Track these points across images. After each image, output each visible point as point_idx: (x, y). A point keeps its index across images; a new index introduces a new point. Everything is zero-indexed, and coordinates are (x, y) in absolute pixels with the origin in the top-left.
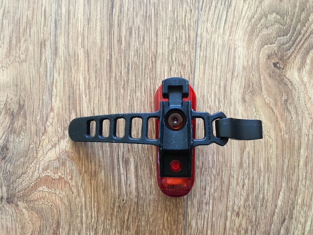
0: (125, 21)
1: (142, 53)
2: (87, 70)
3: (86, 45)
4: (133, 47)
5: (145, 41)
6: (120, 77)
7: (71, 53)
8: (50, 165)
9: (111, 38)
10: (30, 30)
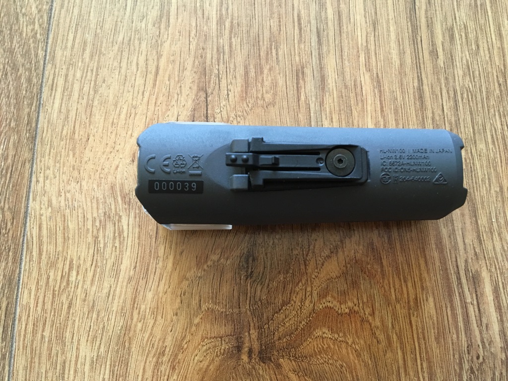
0: (439, 17)
1: (477, 69)
2: (379, 109)
3: (374, 65)
4: (460, 60)
5: (481, 49)
6: (442, 117)
7: (348, 84)
8: (331, 287)
9: (418, 49)
10: (277, 51)
